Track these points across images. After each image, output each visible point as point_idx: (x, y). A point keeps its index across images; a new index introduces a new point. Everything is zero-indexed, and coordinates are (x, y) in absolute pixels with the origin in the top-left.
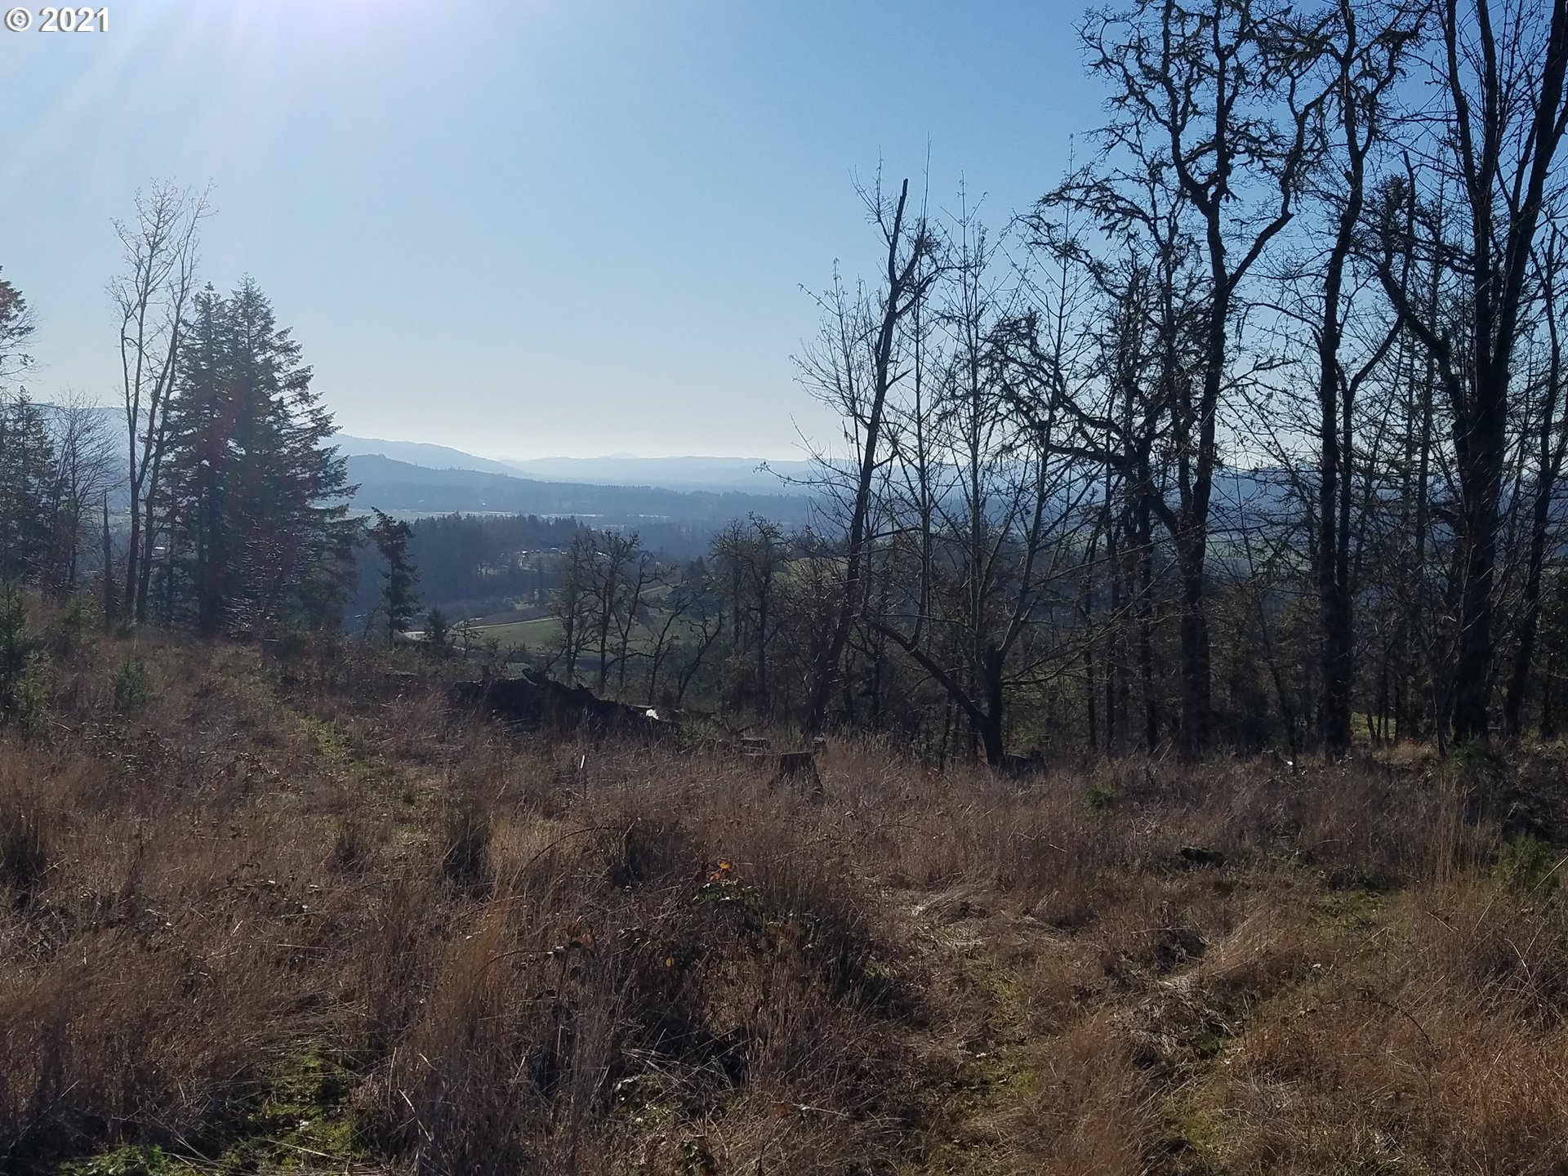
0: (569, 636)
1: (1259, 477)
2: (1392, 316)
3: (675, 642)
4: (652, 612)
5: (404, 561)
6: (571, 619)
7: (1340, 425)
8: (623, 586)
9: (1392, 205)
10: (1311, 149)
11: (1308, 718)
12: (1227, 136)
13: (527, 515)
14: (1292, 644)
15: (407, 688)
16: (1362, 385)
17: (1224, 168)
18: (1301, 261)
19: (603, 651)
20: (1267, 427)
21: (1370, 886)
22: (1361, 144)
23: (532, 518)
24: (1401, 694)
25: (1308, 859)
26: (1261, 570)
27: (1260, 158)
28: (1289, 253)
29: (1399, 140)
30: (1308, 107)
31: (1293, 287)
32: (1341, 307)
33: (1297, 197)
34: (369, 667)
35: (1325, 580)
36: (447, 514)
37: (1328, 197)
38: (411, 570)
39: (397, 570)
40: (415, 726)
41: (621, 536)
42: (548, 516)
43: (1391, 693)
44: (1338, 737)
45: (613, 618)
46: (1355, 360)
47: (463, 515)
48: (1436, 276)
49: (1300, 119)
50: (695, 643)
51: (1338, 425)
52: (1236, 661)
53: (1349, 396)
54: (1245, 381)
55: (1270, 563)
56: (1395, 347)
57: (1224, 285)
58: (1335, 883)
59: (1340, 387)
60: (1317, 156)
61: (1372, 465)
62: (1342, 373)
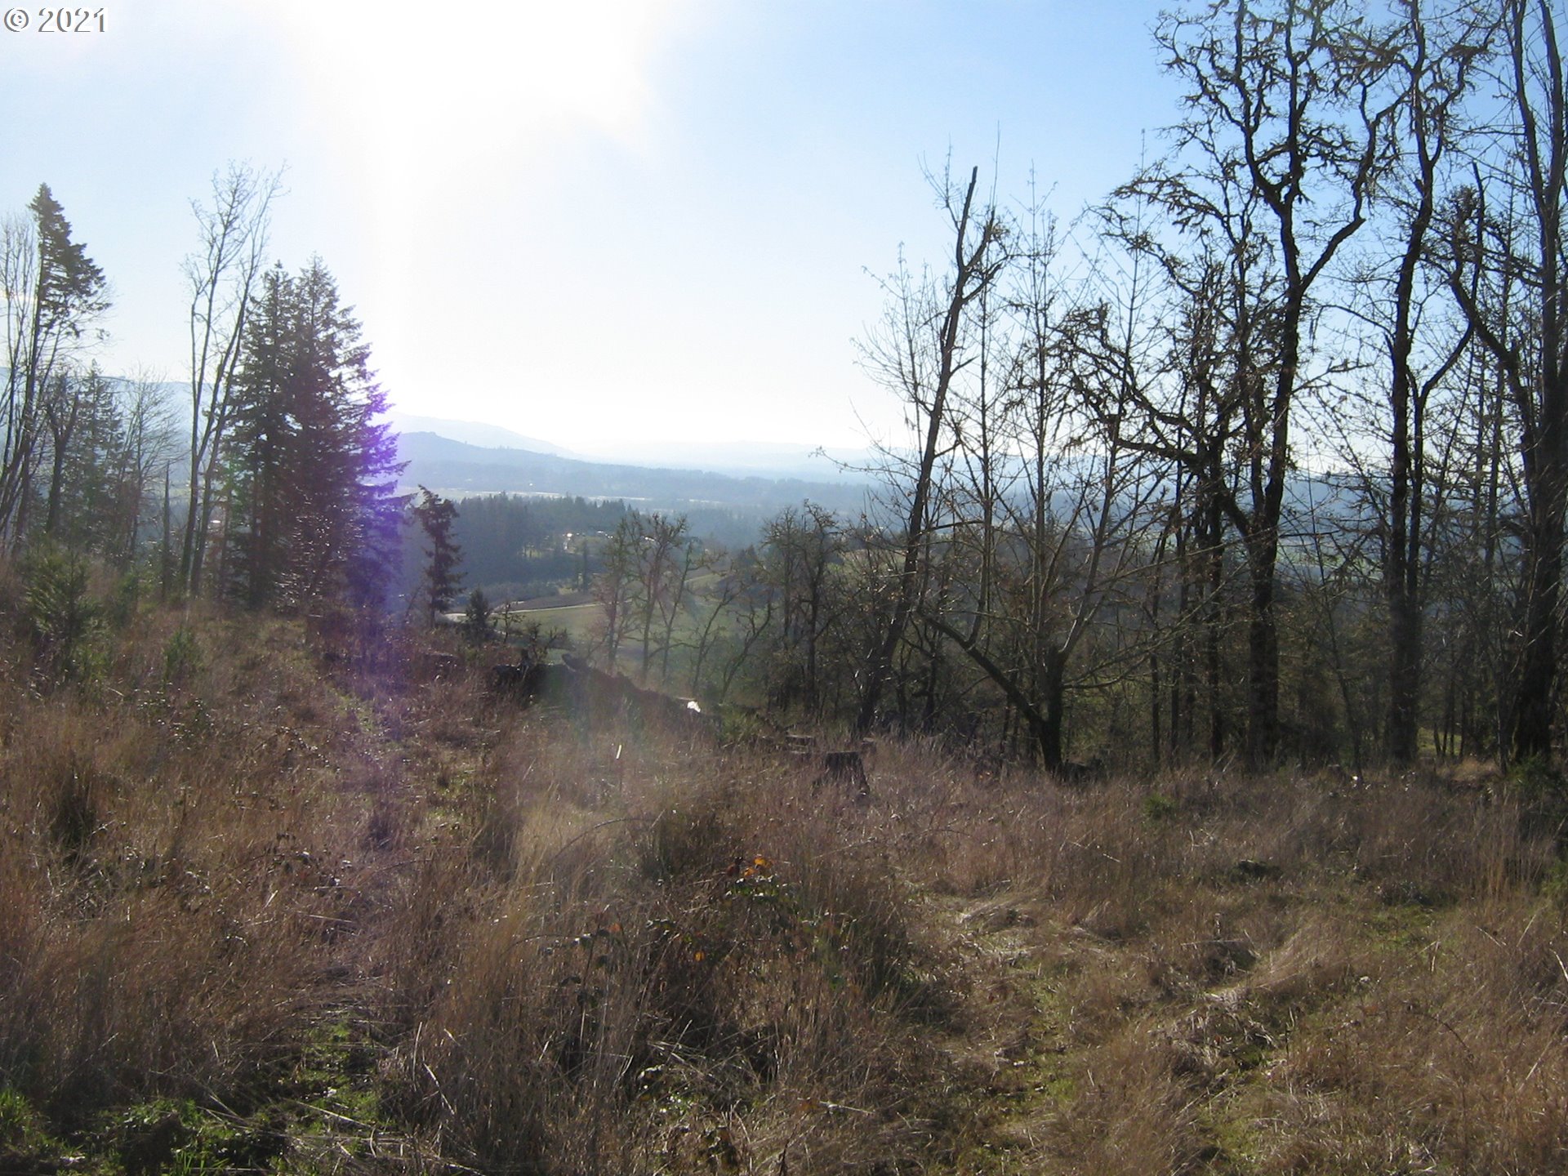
0: (612, 624)
1: (1332, 481)
2: (1463, 325)
3: (722, 633)
4: (699, 601)
5: (448, 541)
6: (614, 605)
7: (1411, 431)
8: (669, 572)
9: (1463, 215)
10: (1383, 156)
11: (1376, 732)
12: (1300, 139)
13: (574, 497)
14: (1362, 655)
15: (446, 669)
16: (1432, 392)
17: (1297, 170)
18: (1372, 266)
19: (646, 640)
20: (1340, 430)
21: (1426, 902)
22: (1431, 153)
23: (580, 500)
24: (1468, 709)
25: (1366, 874)
26: (1333, 578)
27: (1332, 162)
28: (1360, 257)
29: (1468, 152)
30: (1379, 116)
31: (1365, 290)
32: (1412, 314)
33: (1370, 202)
34: (409, 646)
35: (1395, 590)
36: (494, 494)
37: (1398, 203)
38: (455, 550)
39: (441, 550)
40: (451, 708)
41: (668, 520)
42: (597, 498)
43: (1458, 708)
44: (1403, 751)
45: (657, 605)
46: (1426, 367)
47: (510, 495)
48: (1506, 287)
49: (1372, 127)
50: (742, 635)
51: (1409, 431)
52: (1306, 671)
53: (1420, 403)
54: (1319, 383)
55: (1341, 571)
56: (1465, 356)
57: (1297, 286)
58: (1389, 899)
59: (1411, 393)
60: (1389, 164)
61: (1443, 474)
62: (1413, 379)
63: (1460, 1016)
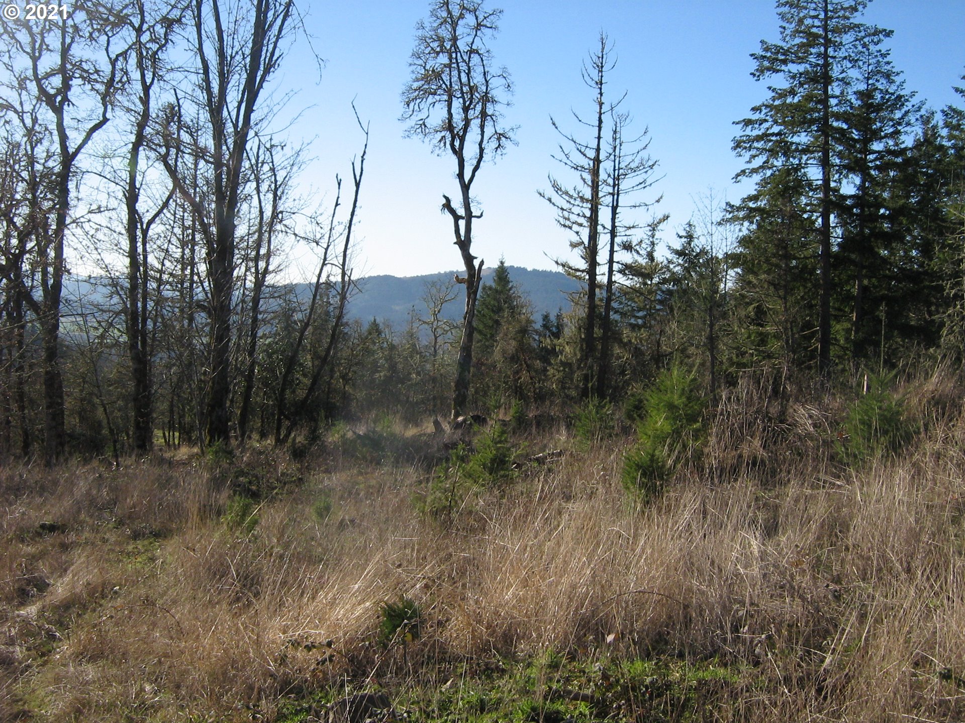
1: (92, 281)
2: (171, 186)
7: (140, 250)
9: (168, 121)
10: (120, 81)
11: (128, 435)
12: (69, 66)
14: (116, 388)
16: (152, 226)
17: (66, 86)
18: (114, 148)
20: (96, 249)
21: (157, 535)
22: (148, 81)
24: (182, 416)
25: (120, 523)
26: (96, 341)
27: (89, 82)
28: (106, 142)
29: (170, 82)
30: (118, 56)
31: (109, 163)
33: (113, 109)
35: (133, 346)
37: (128, 110)
43: (176, 416)
44: (143, 443)
46: (148, 211)
48: (196, 164)
49: (113, 63)
51: (138, 250)
52: (82, 400)
53: (145, 233)
54: (82, 220)
55: (102, 337)
56: (172, 204)
57: (68, 159)
58: (136, 536)
59: (139, 227)
60: (123, 86)
61: (161, 276)
62: (140, 218)
63: (174, 602)
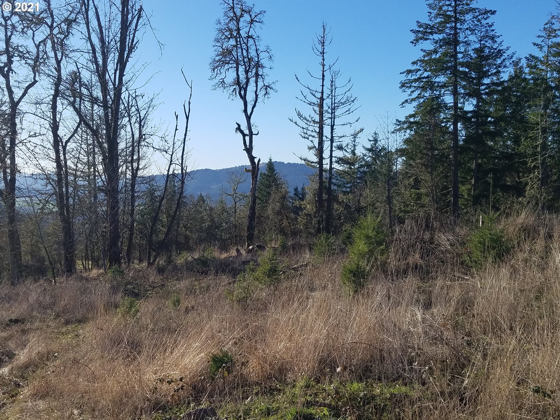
1: (34, 176)
2: (78, 120)
9: (74, 81)
10: (42, 58)
11: (61, 264)
12: (11, 49)
14: (53, 238)
16: (68, 144)
17: (10, 62)
18: (42, 98)
20: (35, 158)
21: (80, 321)
22: (59, 58)
24: (93, 252)
25: (58, 316)
26: (39, 211)
27: (24, 59)
28: (37, 95)
29: (73, 58)
30: (40, 43)
31: (40, 107)
32: (58, 116)
33: (39, 75)
35: (61, 214)
37: (49, 76)
43: (89, 252)
44: (70, 269)
46: (65, 135)
48: (92, 107)
49: (38, 46)
51: (61, 158)
52: (32, 245)
53: (64, 148)
54: (25, 141)
55: (42, 208)
56: (80, 131)
57: (14, 105)
58: (67, 323)
59: (61, 145)
60: (44, 61)
61: (76, 172)
62: (61, 139)
